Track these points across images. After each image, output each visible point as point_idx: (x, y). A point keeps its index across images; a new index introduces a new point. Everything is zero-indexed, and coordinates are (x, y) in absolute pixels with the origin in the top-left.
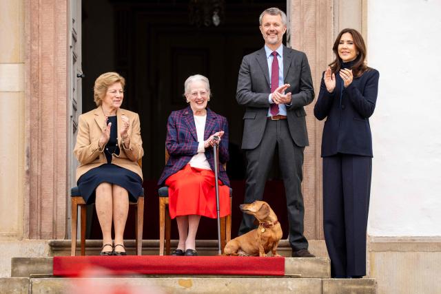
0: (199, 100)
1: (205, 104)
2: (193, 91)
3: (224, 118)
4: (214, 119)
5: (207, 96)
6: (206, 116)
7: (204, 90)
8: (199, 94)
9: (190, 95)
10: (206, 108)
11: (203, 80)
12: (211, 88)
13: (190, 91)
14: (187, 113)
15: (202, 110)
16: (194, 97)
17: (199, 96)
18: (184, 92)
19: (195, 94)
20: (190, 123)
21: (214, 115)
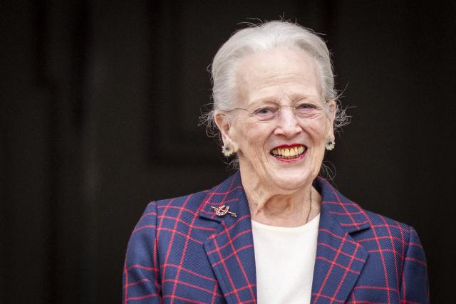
0: (288, 141)
1: (314, 162)
2: (257, 97)
3: (402, 228)
4: (354, 234)
5: (324, 122)
6: (315, 222)
7: (311, 95)
8: (287, 113)
9: (243, 118)
10: (317, 184)
11: (303, 45)
12: (338, 85)
13: (242, 97)
14: (220, 211)
15: (300, 187)
16: (264, 127)
17: (289, 122)
18: (208, 104)
19: (270, 109)
20: (231, 262)
21: (357, 215)
